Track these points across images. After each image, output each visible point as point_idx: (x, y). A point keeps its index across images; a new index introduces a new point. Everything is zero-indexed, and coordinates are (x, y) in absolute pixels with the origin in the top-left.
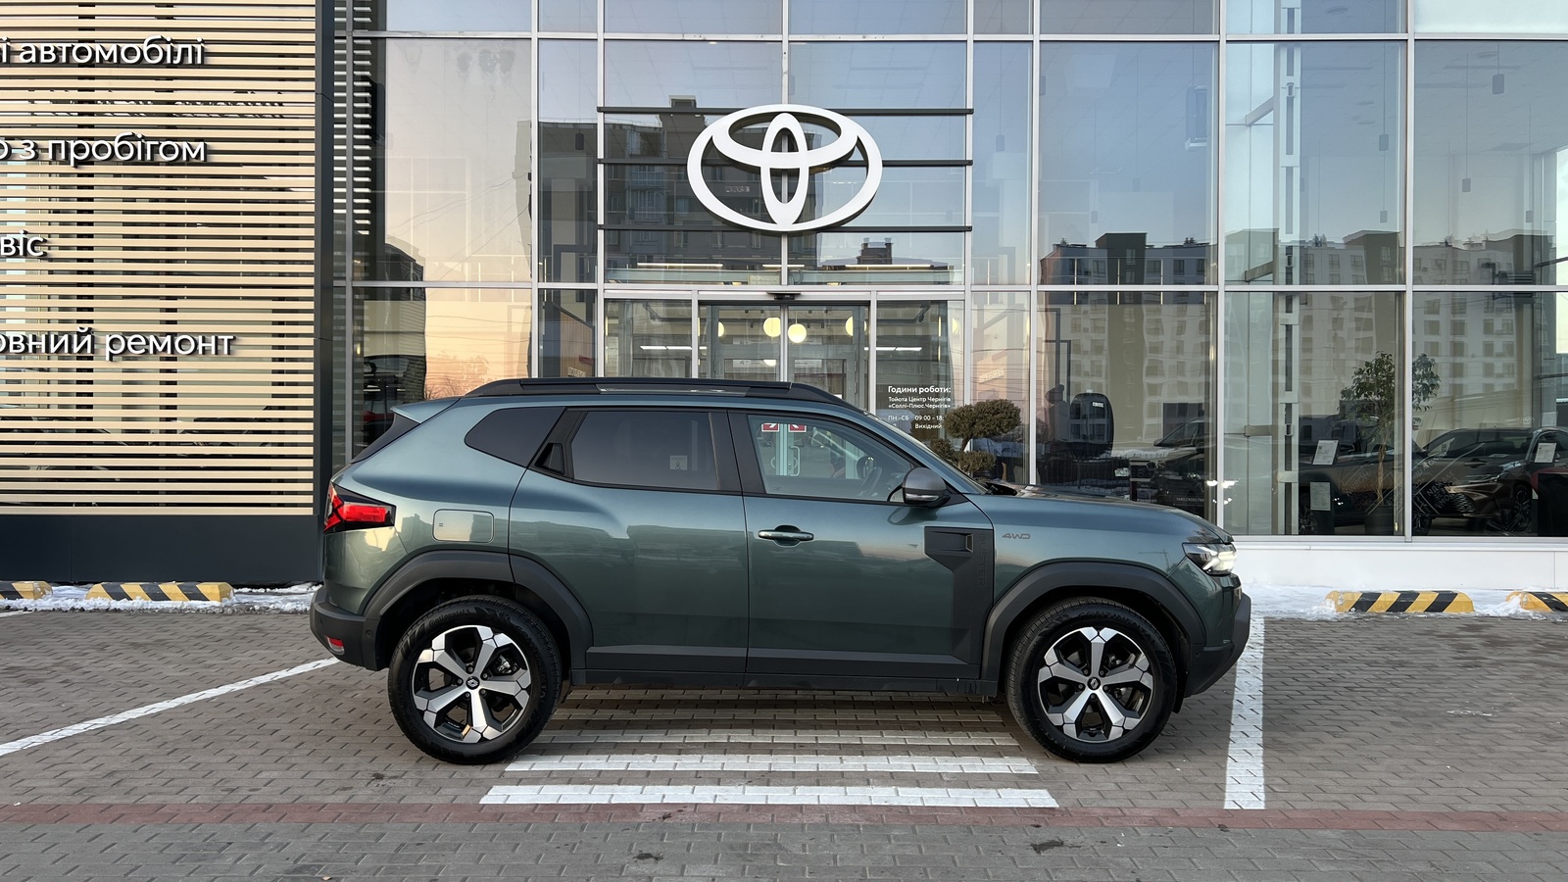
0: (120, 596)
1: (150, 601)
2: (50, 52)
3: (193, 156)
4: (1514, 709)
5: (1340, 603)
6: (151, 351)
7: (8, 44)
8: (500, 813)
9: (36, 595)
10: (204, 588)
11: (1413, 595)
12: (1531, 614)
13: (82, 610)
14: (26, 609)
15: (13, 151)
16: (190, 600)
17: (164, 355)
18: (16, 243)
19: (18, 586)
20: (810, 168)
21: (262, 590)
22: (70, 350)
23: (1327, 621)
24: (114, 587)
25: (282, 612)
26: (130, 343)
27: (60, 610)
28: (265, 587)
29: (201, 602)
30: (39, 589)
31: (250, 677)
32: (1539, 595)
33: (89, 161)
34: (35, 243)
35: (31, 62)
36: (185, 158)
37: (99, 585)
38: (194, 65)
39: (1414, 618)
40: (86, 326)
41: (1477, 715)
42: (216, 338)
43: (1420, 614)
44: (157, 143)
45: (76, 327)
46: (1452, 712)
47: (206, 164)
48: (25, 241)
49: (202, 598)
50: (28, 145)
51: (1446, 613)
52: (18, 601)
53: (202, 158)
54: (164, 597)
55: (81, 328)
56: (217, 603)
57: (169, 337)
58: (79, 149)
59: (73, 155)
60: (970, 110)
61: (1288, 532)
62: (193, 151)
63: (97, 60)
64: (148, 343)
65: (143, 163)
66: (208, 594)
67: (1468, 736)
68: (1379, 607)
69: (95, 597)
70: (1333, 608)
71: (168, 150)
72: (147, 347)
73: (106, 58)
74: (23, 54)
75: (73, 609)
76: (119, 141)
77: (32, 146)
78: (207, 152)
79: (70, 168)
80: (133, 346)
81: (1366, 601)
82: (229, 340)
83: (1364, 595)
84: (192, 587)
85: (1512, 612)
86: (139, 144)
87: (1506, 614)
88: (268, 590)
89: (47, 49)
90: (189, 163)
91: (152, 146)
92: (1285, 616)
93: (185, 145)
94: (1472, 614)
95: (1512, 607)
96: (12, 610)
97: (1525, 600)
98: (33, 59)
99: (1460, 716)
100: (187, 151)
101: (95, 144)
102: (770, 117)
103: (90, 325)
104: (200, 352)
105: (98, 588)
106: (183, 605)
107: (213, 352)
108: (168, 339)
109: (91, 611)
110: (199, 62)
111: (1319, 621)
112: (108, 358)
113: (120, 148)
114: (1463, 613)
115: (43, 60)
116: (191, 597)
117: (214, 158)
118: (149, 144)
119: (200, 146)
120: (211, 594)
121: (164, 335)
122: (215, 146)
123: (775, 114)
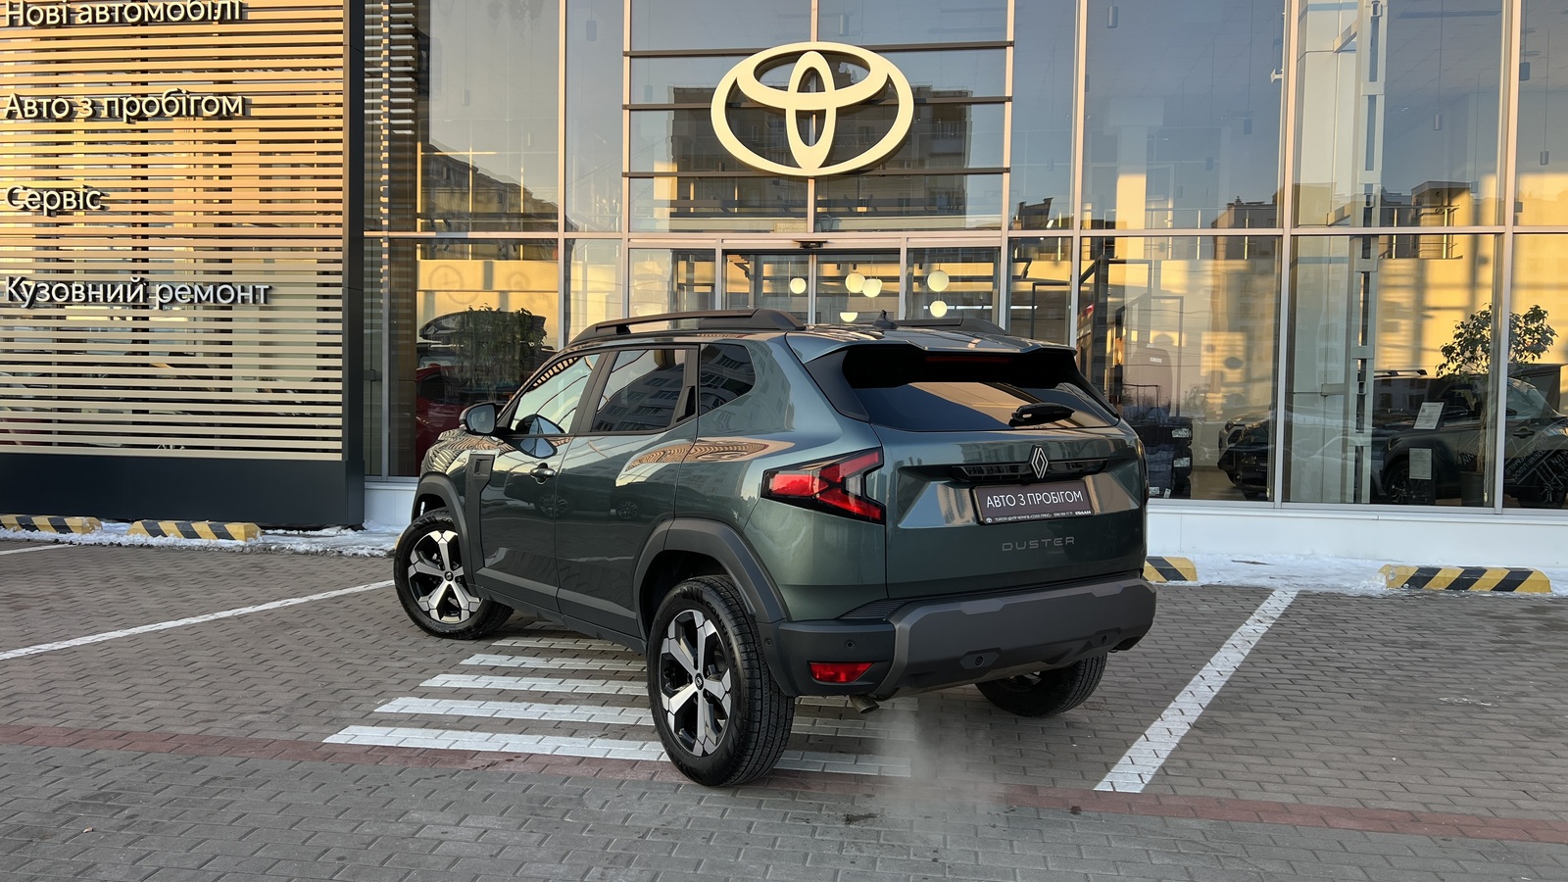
0: (156, 532)
1: (182, 538)
2: (105, 13)
3: (233, 110)
4: (1524, 699)
5: (1391, 577)
6: (196, 301)
7: (69, 5)
8: (336, 751)
9: (85, 530)
10: (232, 528)
11: (1480, 572)
13: (119, 545)
14: (71, 543)
15: (75, 109)
16: (219, 538)
17: (207, 304)
18: (77, 198)
19: (69, 521)
21: (296, 532)
22: (125, 299)
23: (1370, 597)
24: (154, 524)
25: (296, 553)
26: (177, 293)
27: (101, 544)
28: (298, 530)
29: (228, 541)
30: (88, 525)
31: (212, 613)
33: (141, 117)
34: (94, 197)
35: (88, 23)
36: (224, 112)
37: (140, 522)
38: (233, 21)
39: (1476, 597)
40: (139, 276)
41: (1473, 704)
42: (254, 287)
43: (1485, 593)
44: (200, 98)
45: (131, 278)
46: (1445, 699)
47: (244, 117)
48: (85, 195)
49: (229, 537)
50: (87, 102)
51: (1517, 593)
52: (68, 535)
53: (241, 112)
54: (195, 535)
55: (135, 279)
56: (241, 543)
57: (212, 286)
58: (132, 106)
59: (125, 111)
60: (1011, 42)
61: (1357, 499)
62: (232, 105)
63: (146, 19)
64: (193, 292)
65: (188, 117)
66: (235, 534)
67: (1445, 726)
68: (1437, 584)
69: (133, 533)
70: (1383, 584)
71: (210, 105)
72: (192, 296)
73: (154, 16)
74: (80, 15)
75: (111, 544)
76: (166, 97)
77: (90, 103)
78: (247, 105)
79: (123, 124)
80: (180, 296)
81: (1422, 577)
82: (265, 290)
83: (1421, 570)
84: (221, 526)
86: (183, 99)
88: (301, 532)
89: (102, 9)
90: (230, 117)
91: (196, 101)
92: (1325, 590)
93: (225, 99)
94: (1548, 594)
96: (60, 543)
98: (90, 19)
99: (1452, 704)
100: (227, 105)
101: (146, 100)
102: (795, 56)
103: (144, 276)
104: (239, 301)
105: (138, 524)
107: (251, 301)
108: (211, 288)
109: (126, 546)
110: (237, 17)
111: (1362, 596)
112: (157, 307)
113: (167, 104)
114: (1538, 594)
115: (98, 20)
116: (220, 536)
117: (254, 112)
118: (192, 99)
119: (239, 100)
120: (238, 533)
121: (208, 284)
122: (255, 100)
123: (801, 53)
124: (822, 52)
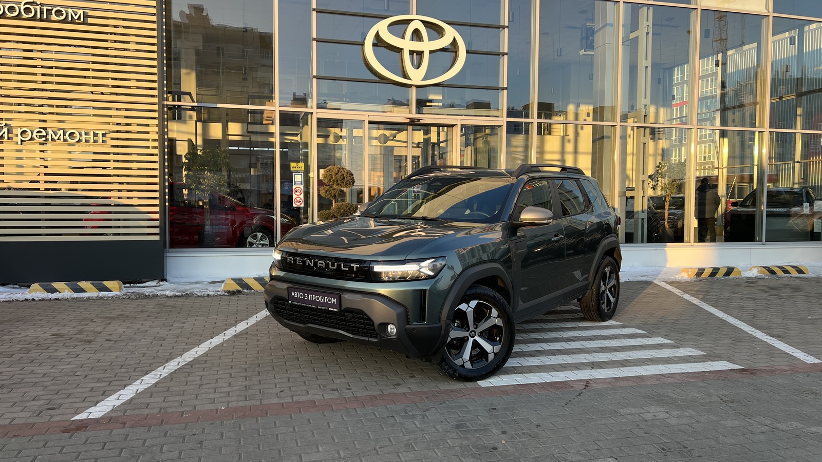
0: (54, 291)
1: (73, 293)
3: (76, 18)
5: (689, 273)
6: (50, 140)
10: (107, 284)
11: (718, 269)
12: (763, 276)
16: (100, 291)
20: (430, 51)
21: (128, 285)
24: (47, 285)
25: (167, 297)
26: (35, 134)
29: (107, 293)
32: (765, 267)
33: (4, 17)
36: (70, 19)
39: (720, 279)
40: (4, 122)
42: (94, 133)
43: (722, 277)
44: (50, 8)
47: (84, 23)
53: (82, 20)
54: (83, 291)
55: (1, 124)
57: (62, 131)
60: (507, 26)
61: (642, 242)
62: (76, 15)
64: (47, 134)
65: (41, 20)
66: (112, 288)
68: (705, 275)
69: (36, 292)
70: (687, 276)
71: (58, 13)
72: (47, 137)
76: (24, 5)
78: (86, 16)
80: (37, 136)
81: (700, 272)
82: (103, 134)
83: (699, 269)
84: (100, 284)
85: (756, 275)
86: (38, 8)
87: (754, 276)
88: (132, 285)
90: (73, 22)
91: (47, 9)
93: (70, 11)
94: (741, 276)
95: (754, 273)
97: (759, 270)
99: (815, 319)
100: (71, 14)
101: (7, 6)
103: (8, 122)
104: (84, 141)
105: (36, 286)
106: (99, 294)
107: (92, 141)
112: (19, 143)
113: (24, 9)
114: (737, 277)
117: (90, 20)
118: (45, 8)
119: (80, 12)
120: (114, 287)
121: (60, 129)
122: (91, 13)
123: (412, 20)
124: (422, 21)
